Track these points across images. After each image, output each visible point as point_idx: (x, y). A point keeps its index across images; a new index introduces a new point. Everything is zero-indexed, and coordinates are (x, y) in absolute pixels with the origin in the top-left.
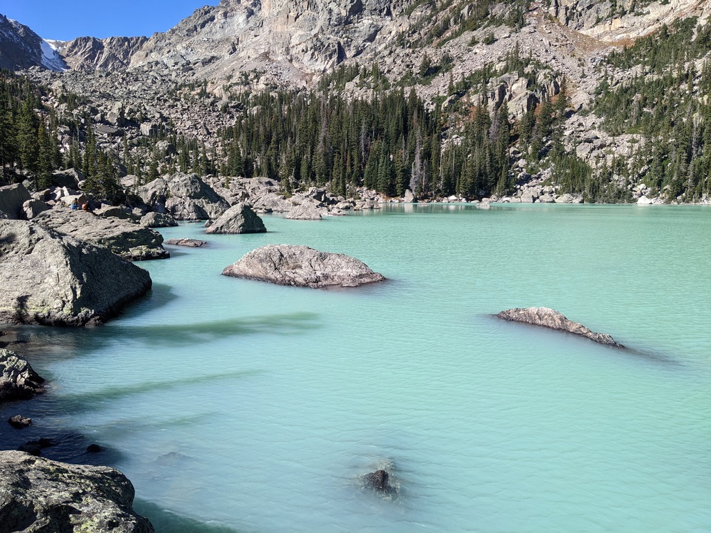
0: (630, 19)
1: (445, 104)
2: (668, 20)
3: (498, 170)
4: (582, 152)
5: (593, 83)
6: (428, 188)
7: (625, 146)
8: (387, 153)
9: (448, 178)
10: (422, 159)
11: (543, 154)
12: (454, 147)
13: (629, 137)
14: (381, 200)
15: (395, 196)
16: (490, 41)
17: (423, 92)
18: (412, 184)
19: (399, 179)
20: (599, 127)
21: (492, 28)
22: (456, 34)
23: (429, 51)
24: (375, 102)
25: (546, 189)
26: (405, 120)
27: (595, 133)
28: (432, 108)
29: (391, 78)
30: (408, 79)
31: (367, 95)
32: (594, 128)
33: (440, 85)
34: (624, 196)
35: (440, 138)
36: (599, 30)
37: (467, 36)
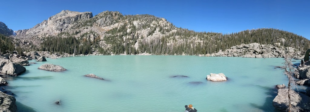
0: (108, 27)
1: (80, 38)
2: (114, 27)
3: (89, 50)
4: (103, 47)
5: (104, 36)
6: (77, 53)
7: (109, 46)
8: (70, 47)
9: (81, 51)
10: (76, 48)
11: (97, 47)
12: (81, 46)
13: (109, 45)
14: (69, 55)
15: (71, 54)
16: (87, 28)
17: (76, 36)
18: (74, 52)
19: (72, 51)
21: (87, 26)
22: (81, 27)
23: (77, 30)
24: (67, 38)
25: (97, 53)
26: (73, 41)
27: (104, 44)
28: (77, 39)
29: (70, 34)
30: (73, 34)
31: (66, 37)
33: (79, 35)
34: (109, 54)
35: (79, 44)
36: (104, 28)
37: (83, 27)
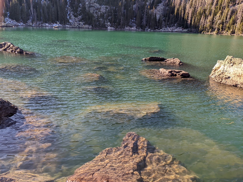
4: (91, 10)
13: (106, 6)
20: (97, 2)
27: (95, 4)
32: (95, 2)
34: (103, 26)
